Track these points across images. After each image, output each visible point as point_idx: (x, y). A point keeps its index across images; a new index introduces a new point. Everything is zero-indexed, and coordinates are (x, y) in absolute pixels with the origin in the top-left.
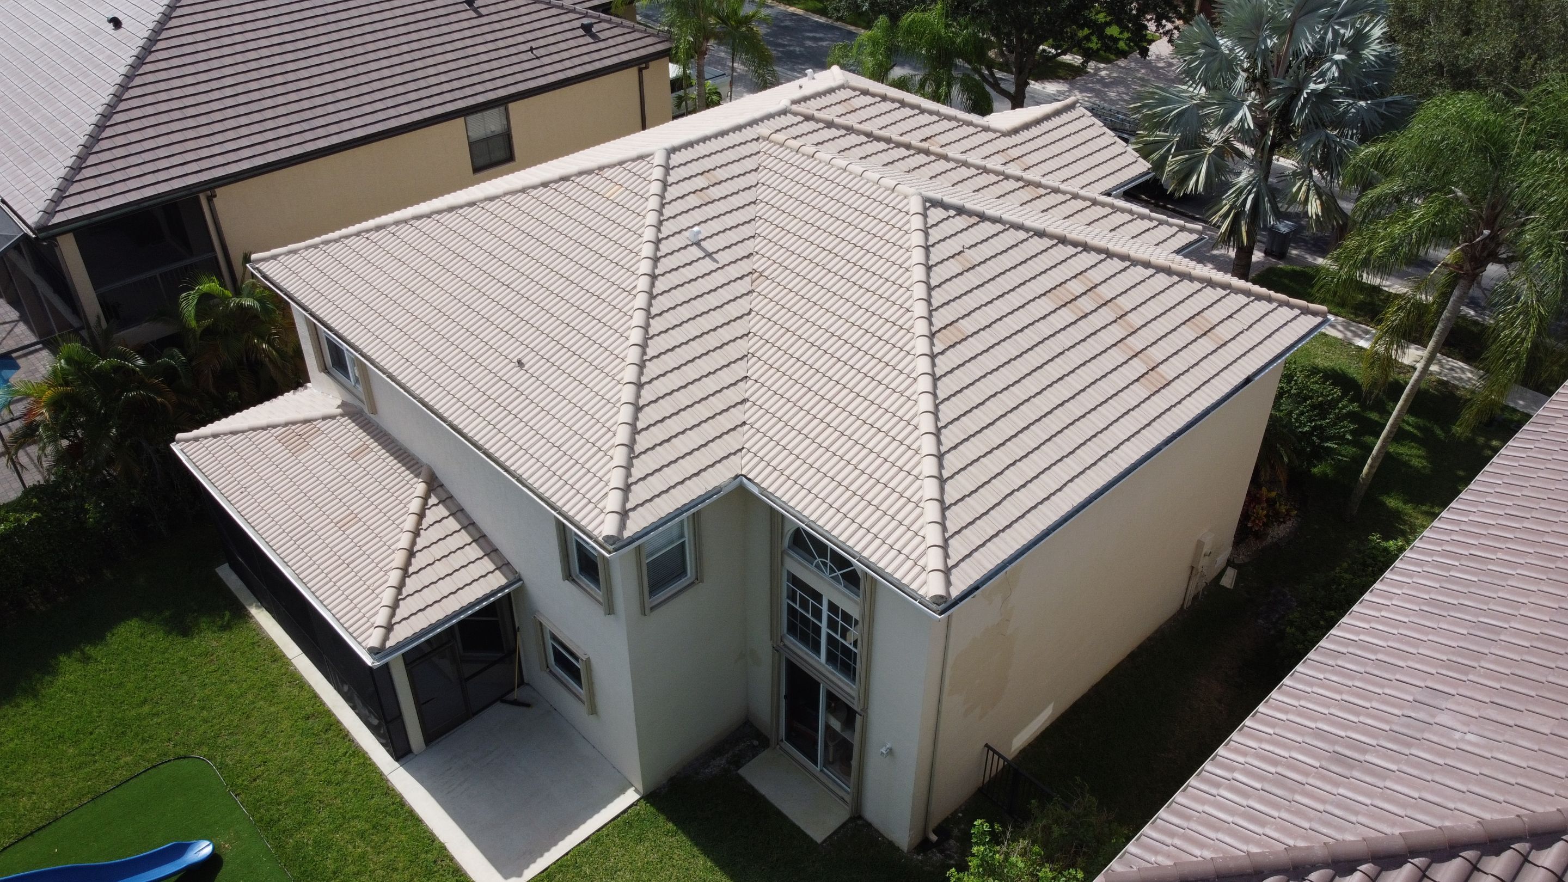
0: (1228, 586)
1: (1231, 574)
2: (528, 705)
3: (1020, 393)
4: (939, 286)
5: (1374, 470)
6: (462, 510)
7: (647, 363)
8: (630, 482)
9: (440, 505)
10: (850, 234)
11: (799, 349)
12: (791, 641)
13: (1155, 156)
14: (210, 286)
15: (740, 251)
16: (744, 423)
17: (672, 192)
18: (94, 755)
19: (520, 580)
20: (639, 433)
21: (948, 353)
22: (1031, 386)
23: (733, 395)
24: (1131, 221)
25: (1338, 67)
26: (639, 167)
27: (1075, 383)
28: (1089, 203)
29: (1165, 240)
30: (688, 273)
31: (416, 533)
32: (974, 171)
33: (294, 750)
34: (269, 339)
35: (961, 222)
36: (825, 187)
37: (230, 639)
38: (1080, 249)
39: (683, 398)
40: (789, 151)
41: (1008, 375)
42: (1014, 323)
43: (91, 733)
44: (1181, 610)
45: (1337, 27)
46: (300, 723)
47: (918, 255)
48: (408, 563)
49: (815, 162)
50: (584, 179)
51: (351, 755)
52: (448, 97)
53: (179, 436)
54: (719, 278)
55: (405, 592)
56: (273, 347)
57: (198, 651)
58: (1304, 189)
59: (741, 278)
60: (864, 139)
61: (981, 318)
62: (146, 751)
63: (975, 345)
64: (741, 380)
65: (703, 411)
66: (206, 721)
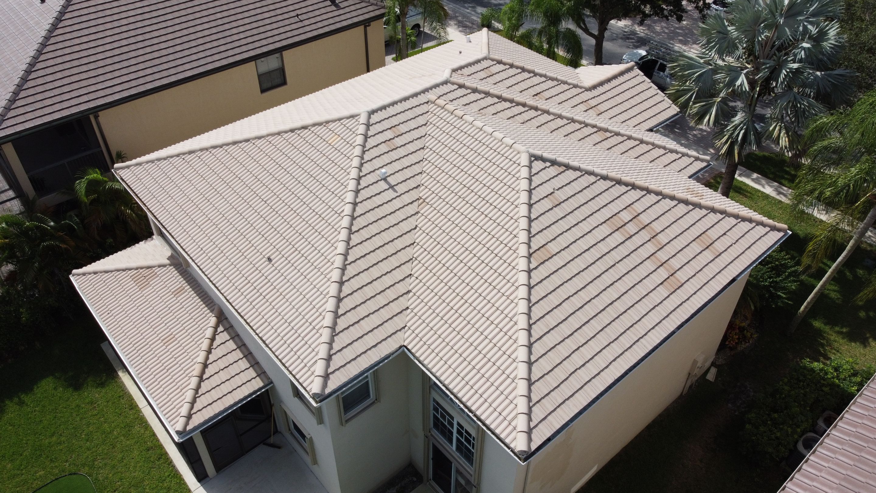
0: (711, 380)
1: (713, 371)
2: (279, 447)
3: (584, 296)
4: (536, 219)
5: (807, 310)
6: (238, 335)
7: (348, 266)
8: (331, 353)
9: (225, 332)
10: (482, 176)
11: (445, 257)
12: (435, 432)
13: (682, 99)
14: (95, 175)
15: (412, 183)
16: (408, 308)
17: (371, 142)
18: (22, 470)
19: (272, 382)
20: (339, 317)
21: (540, 268)
22: (592, 290)
23: (401, 288)
24: (664, 154)
25: (805, 52)
26: (350, 123)
27: (621, 287)
28: (638, 142)
29: (685, 168)
30: (378, 200)
31: (209, 352)
32: (566, 122)
33: (139, 471)
34: (131, 206)
35: (553, 171)
36: (468, 141)
37: (106, 393)
38: (630, 188)
39: (369, 291)
40: (446, 112)
41: (578, 283)
42: (583, 244)
43: (21, 455)
44: (681, 396)
45: (806, 24)
46: (144, 453)
47: (524, 197)
48: (203, 372)
49: (463, 122)
50: (316, 129)
51: (172, 477)
52: (244, 48)
53: (74, 271)
54: (397, 204)
55: (200, 392)
56: (134, 212)
57: (87, 401)
58: (777, 128)
59: (411, 203)
60: (496, 100)
61: (563, 242)
62: (52, 468)
63: (558, 261)
64: (407, 277)
65: (381, 300)
66: (88, 449)
